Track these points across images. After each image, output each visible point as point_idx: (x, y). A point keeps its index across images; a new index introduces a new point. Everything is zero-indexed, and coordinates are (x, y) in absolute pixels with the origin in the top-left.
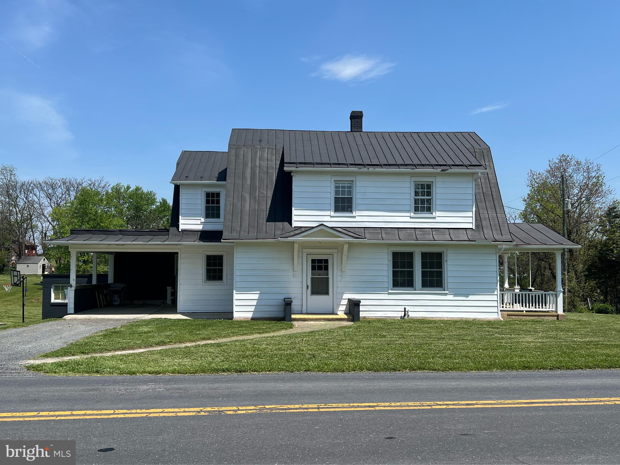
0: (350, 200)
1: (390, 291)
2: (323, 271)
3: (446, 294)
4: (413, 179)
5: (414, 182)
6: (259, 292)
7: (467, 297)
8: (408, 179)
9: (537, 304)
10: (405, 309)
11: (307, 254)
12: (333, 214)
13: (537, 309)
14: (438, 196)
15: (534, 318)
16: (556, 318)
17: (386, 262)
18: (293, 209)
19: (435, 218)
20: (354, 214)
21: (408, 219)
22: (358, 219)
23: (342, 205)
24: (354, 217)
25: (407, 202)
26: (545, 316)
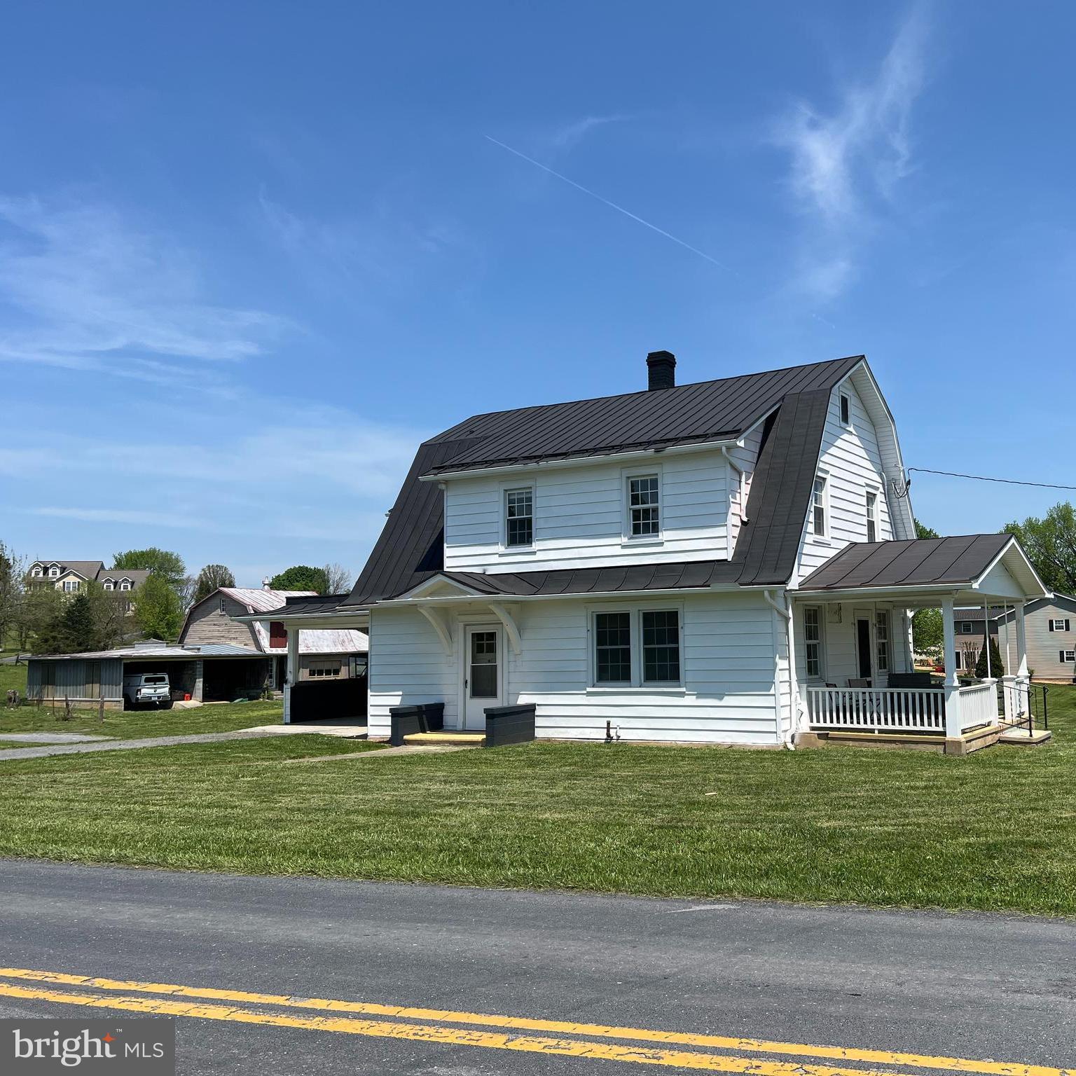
0: (528, 523)
1: (589, 689)
3: (682, 694)
4: (627, 473)
5: (628, 478)
6: (401, 693)
7: (721, 699)
8: (615, 474)
10: (609, 723)
11: (466, 625)
17: (583, 633)
18: (445, 545)
19: (661, 544)
21: (618, 550)
22: (539, 556)
23: (520, 533)
24: (534, 553)
25: (616, 518)
26: (917, 743)
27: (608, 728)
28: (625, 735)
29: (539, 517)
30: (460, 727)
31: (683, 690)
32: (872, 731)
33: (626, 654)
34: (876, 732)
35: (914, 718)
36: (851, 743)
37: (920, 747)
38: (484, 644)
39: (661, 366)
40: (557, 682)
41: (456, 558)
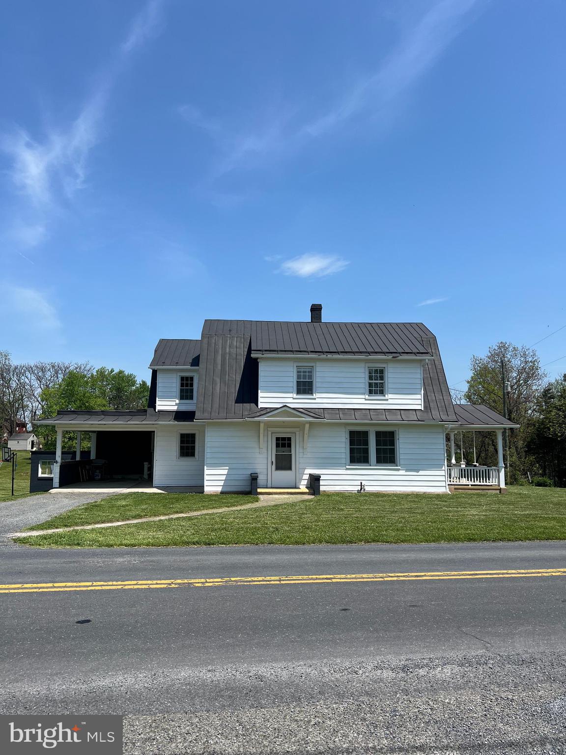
0: (310, 384)
1: (347, 467)
2: (286, 449)
3: (398, 470)
4: (367, 365)
5: (368, 367)
6: (228, 468)
7: (418, 472)
8: (363, 365)
9: (481, 479)
10: (361, 483)
11: (272, 433)
12: (295, 396)
13: (482, 483)
14: (390, 380)
15: (479, 491)
16: (498, 491)
17: (344, 440)
18: (259, 391)
19: (387, 400)
20: (314, 396)
21: (363, 401)
22: (318, 401)
23: (305, 387)
24: (315, 399)
25: (362, 386)
26: (489, 490)
27: (361, 485)
28: (367, 489)
30: (269, 485)
31: (399, 468)
32: (468, 485)
33: (366, 451)
36: (460, 491)
38: (284, 443)
39: (316, 310)
40: (330, 462)
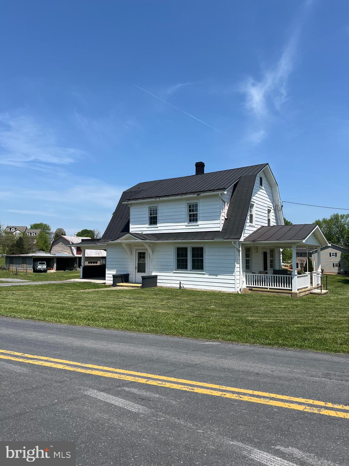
0: (156, 218)
1: (175, 271)
2: (143, 259)
4: (188, 202)
6: (116, 270)
7: (217, 276)
8: (184, 202)
10: (180, 282)
11: (136, 250)
17: (173, 253)
18: (130, 224)
19: (198, 225)
20: (158, 225)
21: (184, 227)
22: (159, 228)
23: (153, 221)
24: (158, 227)
25: (184, 216)
26: (282, 293)
27: (180, 284)
28: (185, 286)
29: (160, 216)
30: (134, 281)
31: (204, 273)
32: (267, 288)
33: (186, 261)
34: (268, 289)
35: (282, 285)
36: (260, 292)
37: (283, 294)
38: (142, 256)
39: (200, 167)
40: (164, 268)
41: (134, 228)
